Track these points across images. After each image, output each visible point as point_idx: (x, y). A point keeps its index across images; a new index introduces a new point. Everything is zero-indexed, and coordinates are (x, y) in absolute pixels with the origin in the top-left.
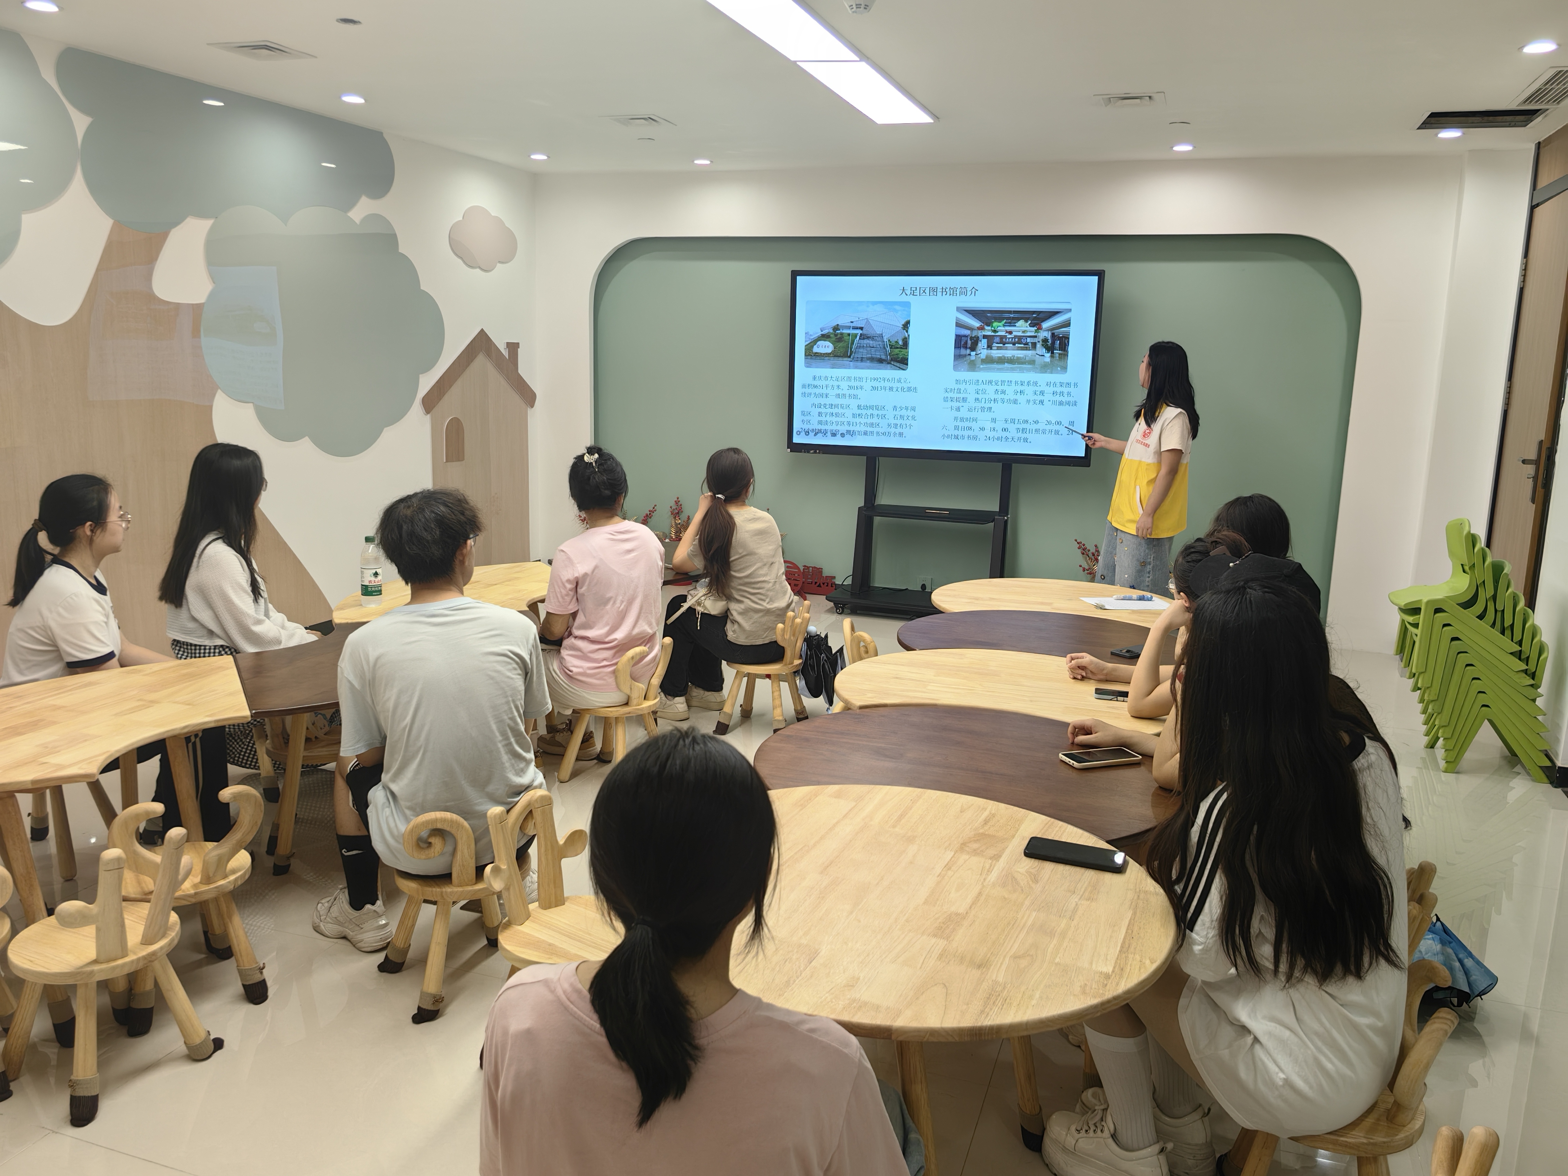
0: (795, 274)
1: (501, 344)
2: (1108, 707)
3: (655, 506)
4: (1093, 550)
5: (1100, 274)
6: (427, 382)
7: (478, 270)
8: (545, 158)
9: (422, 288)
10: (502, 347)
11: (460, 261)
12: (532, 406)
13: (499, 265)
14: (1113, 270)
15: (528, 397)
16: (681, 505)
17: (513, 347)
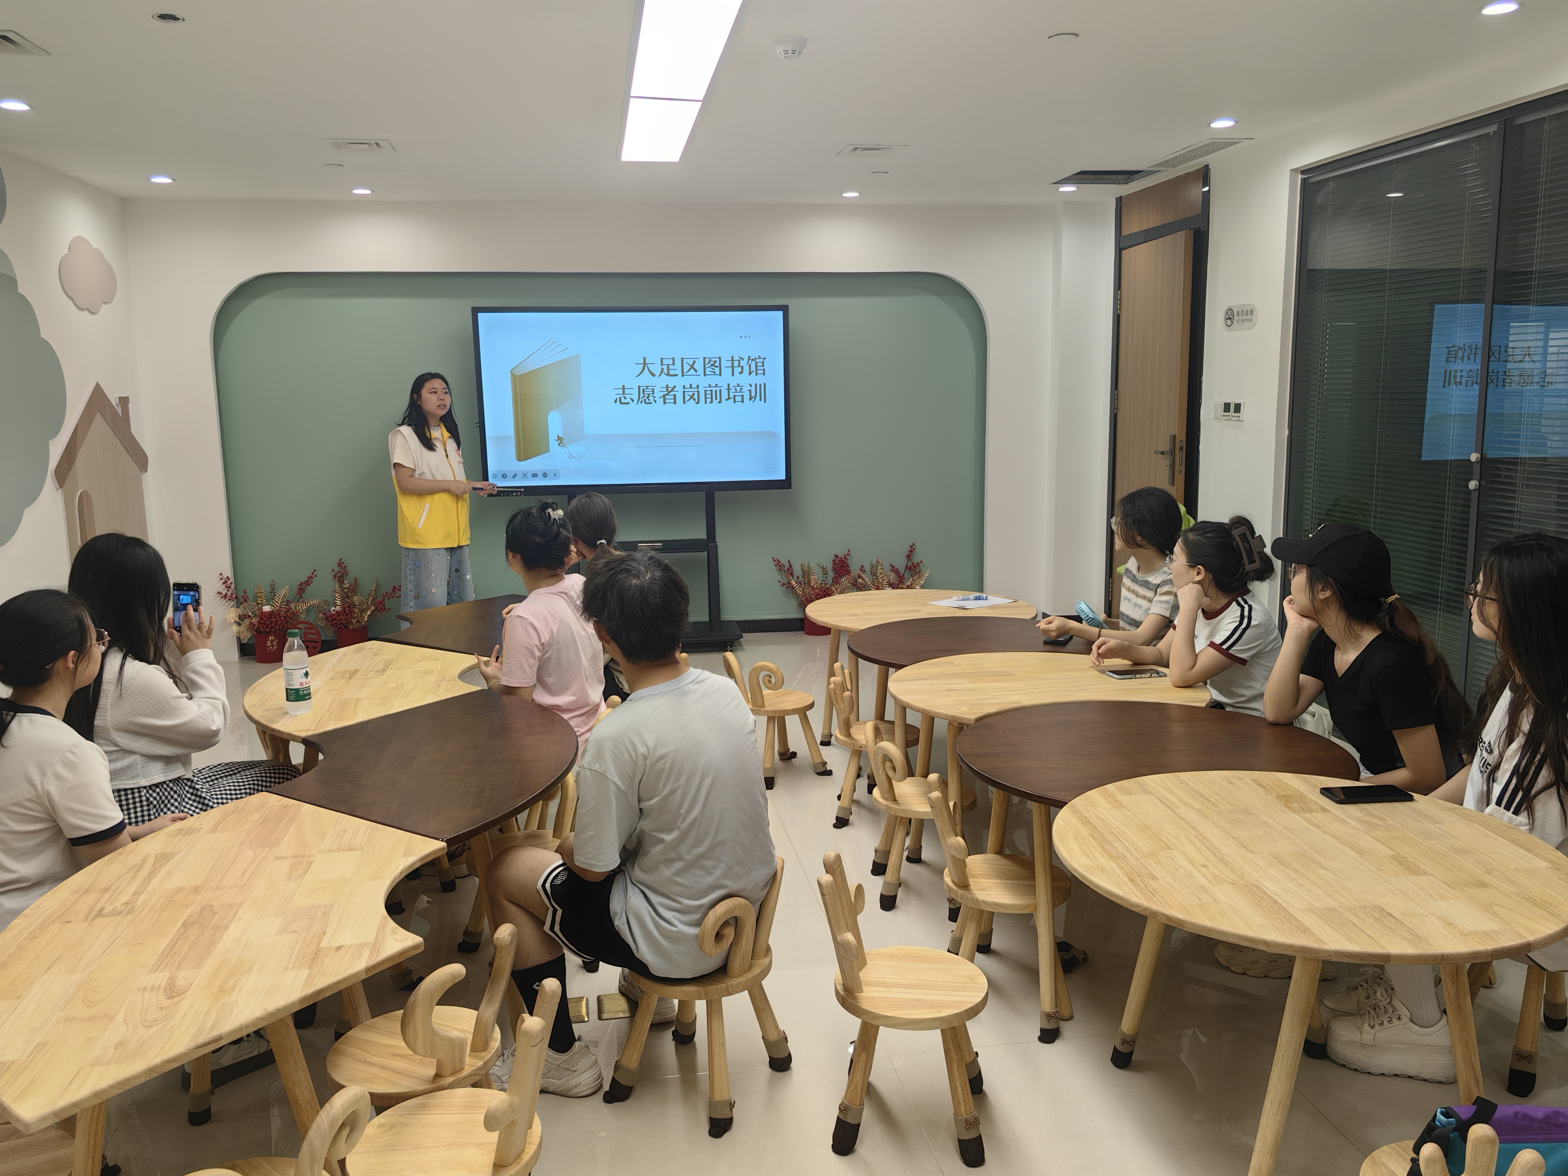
0: (476, 311)
1: (113, 398)
2: (1141, 684)
3: (315, 571)
4: (787, 566)
5: (785, 309)
6: (57, 448)
7: (86, 312)
8: (170, 181)
9: (42, 336)
10: (114, 401)
11: (70, 302)
12: (146, 471)
13: (103, 306)
14: (795, 304)
15: (141, 460)
16: (345, 567)
17: (124, 401)
